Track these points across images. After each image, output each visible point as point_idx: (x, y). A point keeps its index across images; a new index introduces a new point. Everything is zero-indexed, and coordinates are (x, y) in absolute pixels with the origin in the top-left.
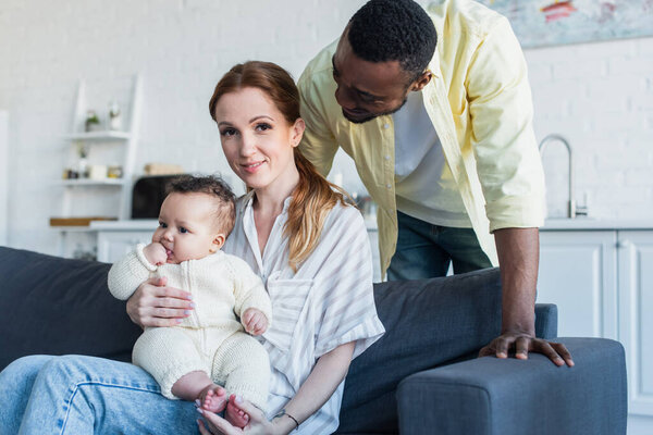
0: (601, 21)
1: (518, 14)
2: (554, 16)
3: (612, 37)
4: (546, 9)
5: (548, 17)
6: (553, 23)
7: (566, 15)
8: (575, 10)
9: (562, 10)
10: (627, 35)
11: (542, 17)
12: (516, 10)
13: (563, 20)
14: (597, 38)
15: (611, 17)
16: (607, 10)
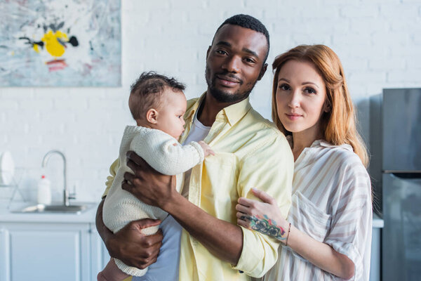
0: (84, 75)
1: (31, 64)
2: (54, 68)
3: (91, 85)
4: (49, 63)
5: (50, 69)
6: (53, 72)
7: (61, 68)
8: (67, 66)
9: (59, 65)
10: (99, 85)
11: (46, 68)
12: (29, 61)
13: (60, 71)
14: (81, 85)
15: (89, 73)
16: (87, 68)
